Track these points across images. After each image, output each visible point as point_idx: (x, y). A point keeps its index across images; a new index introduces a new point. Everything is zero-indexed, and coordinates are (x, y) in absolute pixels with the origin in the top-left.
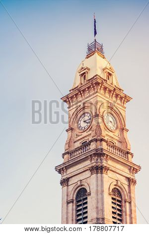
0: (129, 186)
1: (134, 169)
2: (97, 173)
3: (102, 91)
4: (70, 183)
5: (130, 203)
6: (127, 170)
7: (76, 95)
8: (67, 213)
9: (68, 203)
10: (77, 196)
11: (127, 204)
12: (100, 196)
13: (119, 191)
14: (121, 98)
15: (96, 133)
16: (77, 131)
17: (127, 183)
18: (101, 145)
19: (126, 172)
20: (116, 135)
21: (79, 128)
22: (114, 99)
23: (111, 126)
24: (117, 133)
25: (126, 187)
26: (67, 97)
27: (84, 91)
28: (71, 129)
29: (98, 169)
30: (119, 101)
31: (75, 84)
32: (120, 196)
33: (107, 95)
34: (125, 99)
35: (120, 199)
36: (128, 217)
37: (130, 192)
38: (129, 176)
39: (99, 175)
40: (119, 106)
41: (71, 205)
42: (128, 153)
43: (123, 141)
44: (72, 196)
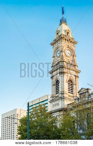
0: (76, 79)
1: (78, 72)
2: (62, 74)
3: (64, 41)
4: (54, 78)
5: (76, 85)
6: (74, 72)
7: (55, 43)
8: (53, 89)
9: (53, 85)
10: (56, 83)
11: (75, 85)
12: (63, 83)
13: (71, 81)
14: (73, 43)
15: (61, 59)
16: (56, 58)
17: (75, 77)
18: (63, 63)
19: (74, 73)
20: (71, 58)
21: (57, 56)
22: (70, 43)
23: (69, 55)
24: (71, 57)
25: (74, 79)
26: (52, 43)
27: (57, 41)
28: (54, 57)
29: (62, 73)
30: (72, 44)
31: (55, 37)
32: (72, 82)
33: (67, 42)
34: (75, 43)
35: (72, 84)
36: (75, 90)
37: (76, 81)
38: (75, 75)
39: (62, 75)
40: (72, 46)
41: (54, 86)
42: (75, 65)
43: (73, 61)
44: (55, 83)
